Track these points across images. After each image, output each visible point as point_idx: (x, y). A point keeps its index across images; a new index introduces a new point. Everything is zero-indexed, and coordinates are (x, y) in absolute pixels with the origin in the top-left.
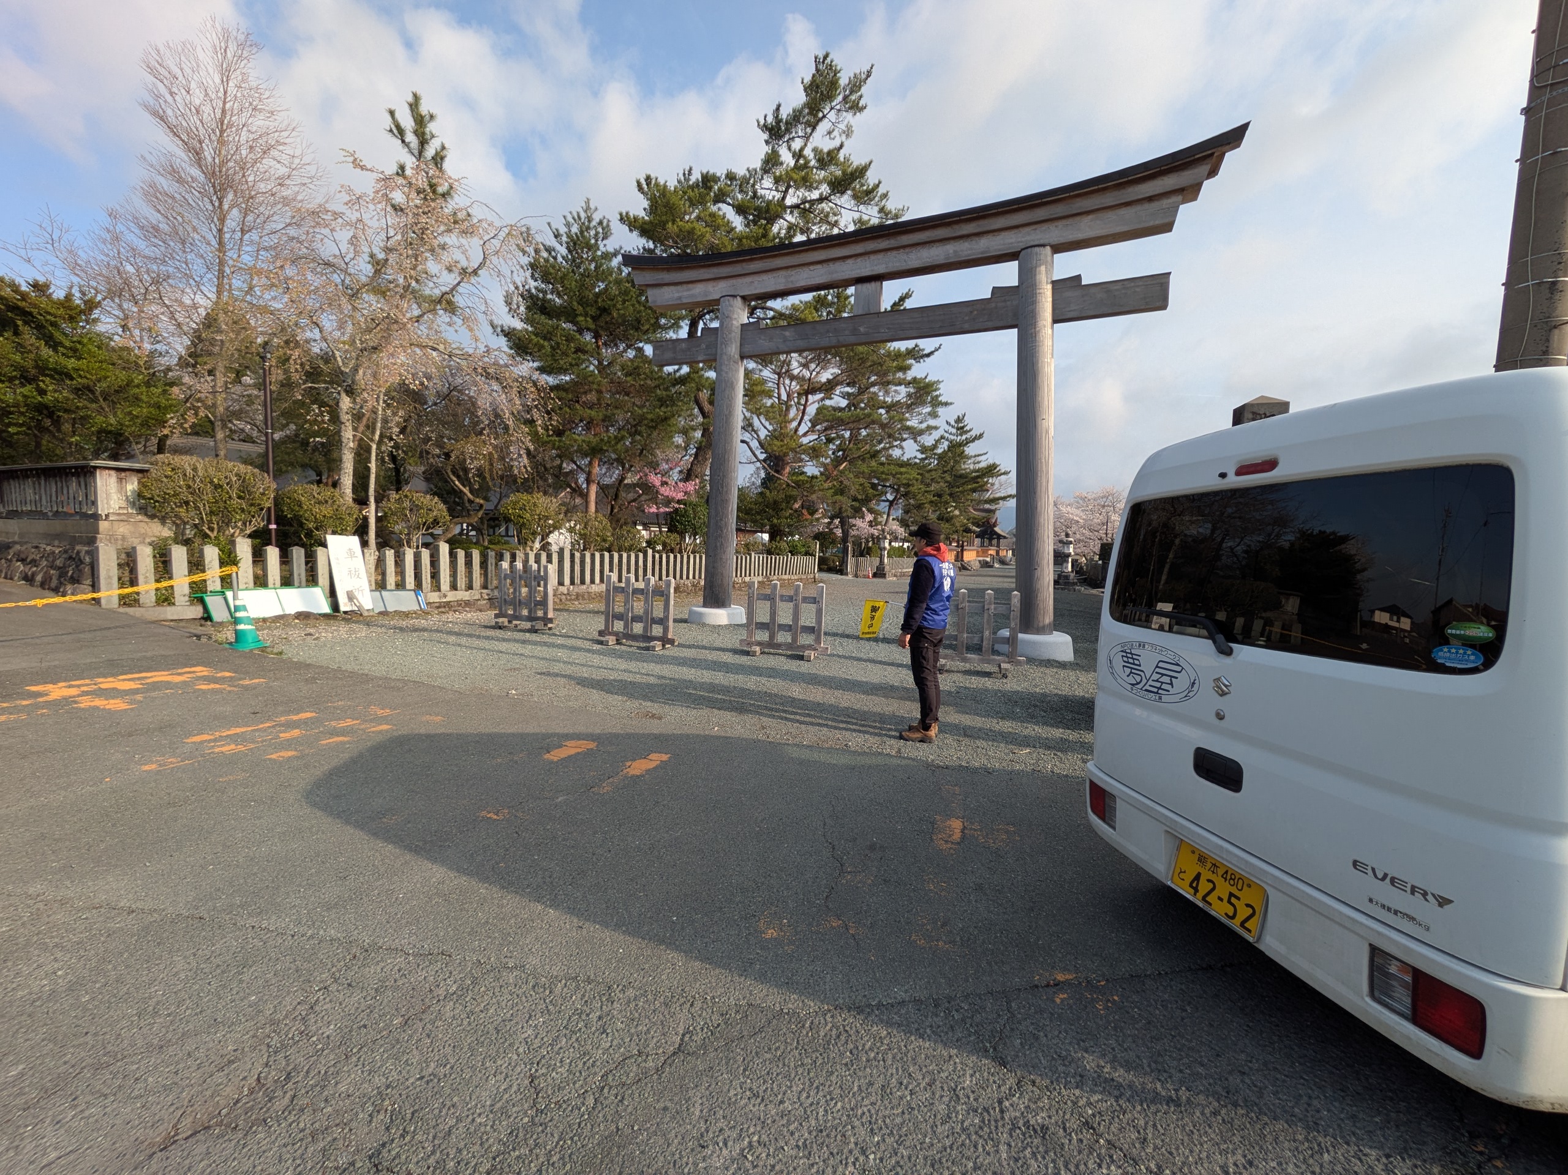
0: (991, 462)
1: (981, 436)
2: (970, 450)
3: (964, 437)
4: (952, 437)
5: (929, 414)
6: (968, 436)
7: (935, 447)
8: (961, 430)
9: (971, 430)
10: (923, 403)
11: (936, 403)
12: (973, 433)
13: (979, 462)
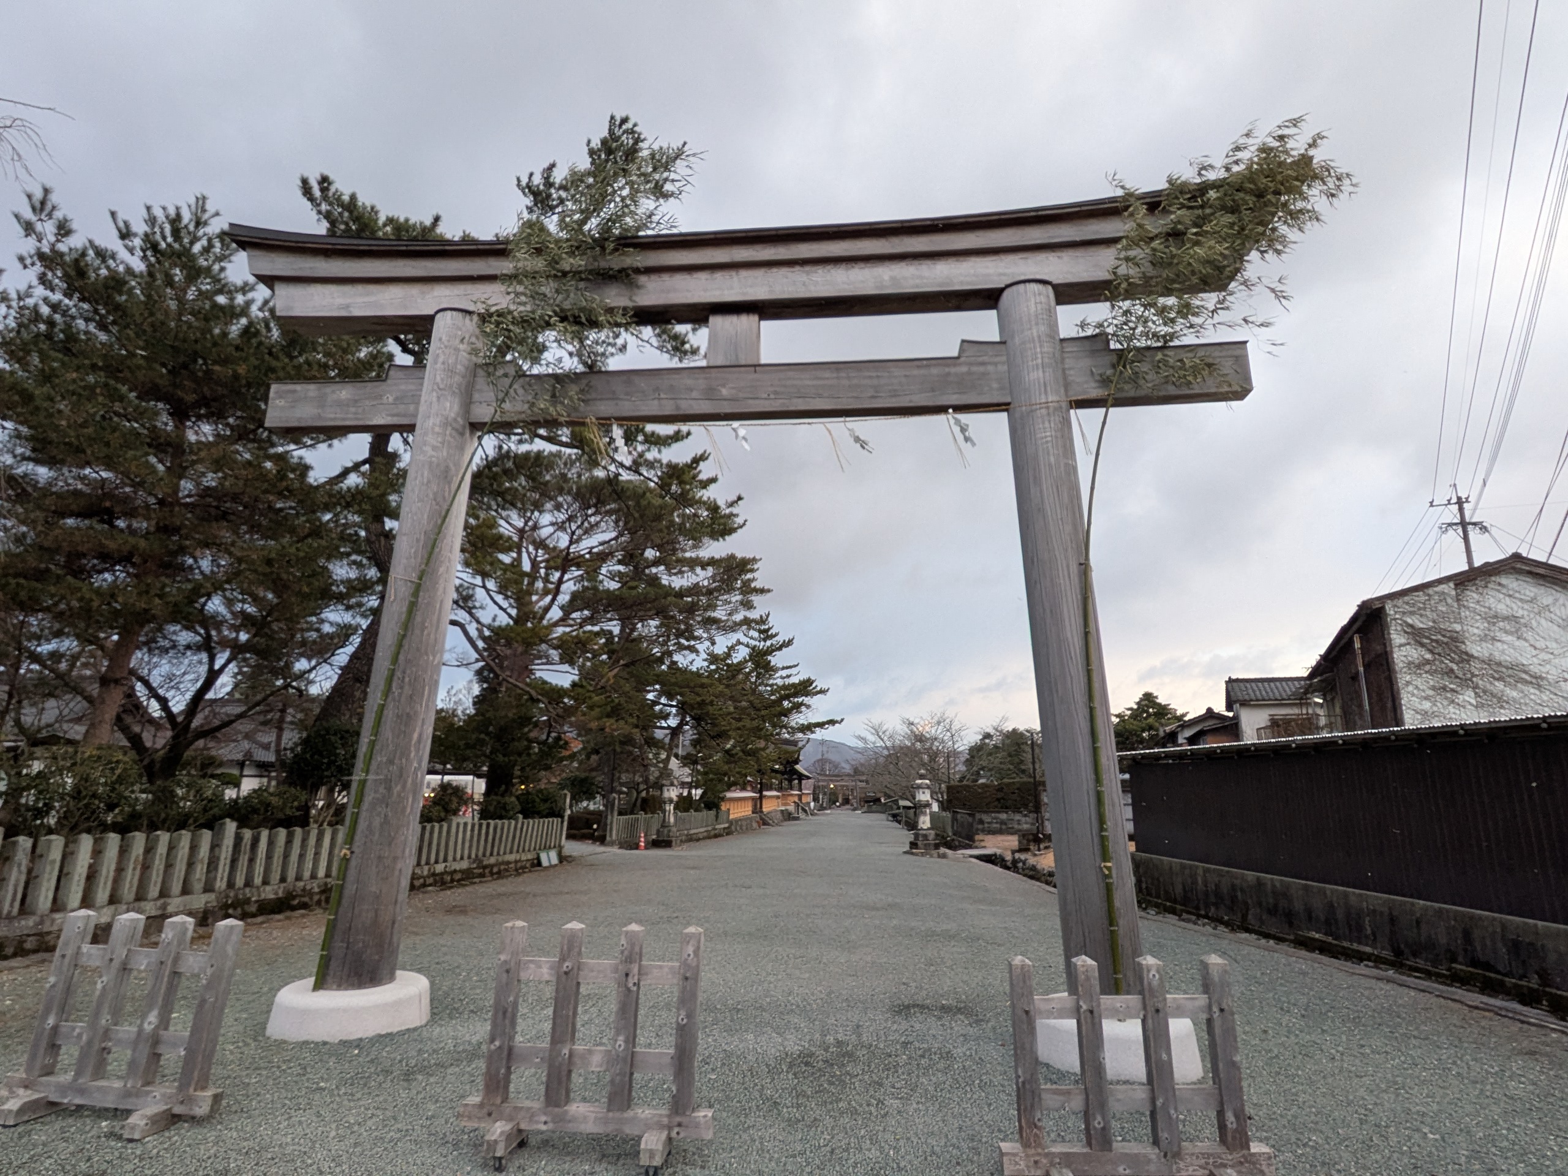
0: (803, 676)
1: (788, 643)
2: (776, 660)
3: (768, 643)
4: (753, 643)
5: (742, 603)
6: (774, 641)
7: (728, 655)
8: (766, 634)
9: (776, 635)
10: (730, 590)
11: (748, 589)
12: (780, 639)
13: (788, 676)
